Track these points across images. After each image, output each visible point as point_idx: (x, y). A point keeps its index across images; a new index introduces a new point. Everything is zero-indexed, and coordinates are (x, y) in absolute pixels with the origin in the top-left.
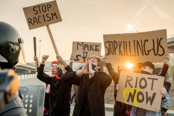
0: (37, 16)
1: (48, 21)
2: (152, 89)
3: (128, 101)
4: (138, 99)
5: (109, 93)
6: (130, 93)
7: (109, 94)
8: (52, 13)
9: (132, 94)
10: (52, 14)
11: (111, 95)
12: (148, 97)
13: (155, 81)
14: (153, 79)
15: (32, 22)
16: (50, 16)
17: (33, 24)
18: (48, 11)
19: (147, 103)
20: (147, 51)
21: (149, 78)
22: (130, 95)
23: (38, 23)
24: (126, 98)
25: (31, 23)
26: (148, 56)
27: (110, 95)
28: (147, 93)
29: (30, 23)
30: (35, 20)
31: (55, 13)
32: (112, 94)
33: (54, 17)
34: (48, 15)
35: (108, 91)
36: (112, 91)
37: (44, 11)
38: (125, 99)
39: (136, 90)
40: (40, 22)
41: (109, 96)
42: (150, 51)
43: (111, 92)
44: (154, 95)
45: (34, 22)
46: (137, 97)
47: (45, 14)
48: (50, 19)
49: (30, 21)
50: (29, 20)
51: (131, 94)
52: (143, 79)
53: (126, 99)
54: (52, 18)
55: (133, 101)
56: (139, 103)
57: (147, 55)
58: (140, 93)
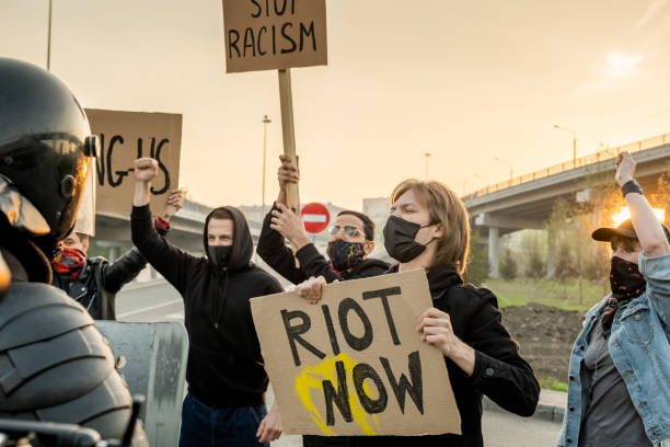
0: (256, 25)
1: (283, 52)
2: (397, 342)
3: (330, 420)
4: (363, 398)
5: (536, 339)
6: (327, 384)
7: (536, 345)
8: (301, 24)
9: (335, 385)
10: (302, 27)
11: (546, 347)
12: (398, 381)
13: (390, 299)
14: (383, 294)
15: (240, 45)
16: (294, 33)
17: (242, 55)
18: (293, 12)
19: (402, 408)
20: (117, 173)
21: (367, 295)
22: (328, 391)
23: (254, 55)
24: (316, 412)
25: (237, 49)
26: (117, 188)
27: (543, 348)
28: (385, 362)
29: (233, 49)
30: (249, 42)
31: (312, 24)
32: (551, 342)
33: (308, 40)
34: (288, 31)
35: (533, 330)
36: (549, 330)
37: (280, 10)
38: (316, 415)
39: (342, 363)
40: (262, 50)
41: (536, 351)
42: (126, 174)
43: (548, 334)
44: (414, 361)
45: (245, 46)
46: (358, 392)
47: (279, 22)
48: (290, 46)
49: (232, 41)
50: (232, 34)
51: (332, 389)
52: (348, 304)
53: (319, 416)
54: (298, 42)
55: (348, 416)
56: (374, 415)
57: (113, 185)
58: (363, 371)
